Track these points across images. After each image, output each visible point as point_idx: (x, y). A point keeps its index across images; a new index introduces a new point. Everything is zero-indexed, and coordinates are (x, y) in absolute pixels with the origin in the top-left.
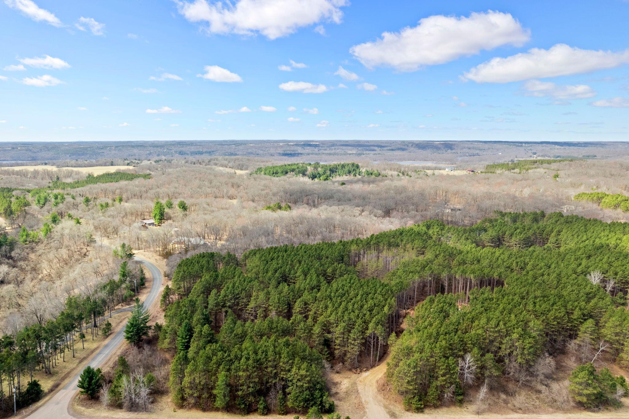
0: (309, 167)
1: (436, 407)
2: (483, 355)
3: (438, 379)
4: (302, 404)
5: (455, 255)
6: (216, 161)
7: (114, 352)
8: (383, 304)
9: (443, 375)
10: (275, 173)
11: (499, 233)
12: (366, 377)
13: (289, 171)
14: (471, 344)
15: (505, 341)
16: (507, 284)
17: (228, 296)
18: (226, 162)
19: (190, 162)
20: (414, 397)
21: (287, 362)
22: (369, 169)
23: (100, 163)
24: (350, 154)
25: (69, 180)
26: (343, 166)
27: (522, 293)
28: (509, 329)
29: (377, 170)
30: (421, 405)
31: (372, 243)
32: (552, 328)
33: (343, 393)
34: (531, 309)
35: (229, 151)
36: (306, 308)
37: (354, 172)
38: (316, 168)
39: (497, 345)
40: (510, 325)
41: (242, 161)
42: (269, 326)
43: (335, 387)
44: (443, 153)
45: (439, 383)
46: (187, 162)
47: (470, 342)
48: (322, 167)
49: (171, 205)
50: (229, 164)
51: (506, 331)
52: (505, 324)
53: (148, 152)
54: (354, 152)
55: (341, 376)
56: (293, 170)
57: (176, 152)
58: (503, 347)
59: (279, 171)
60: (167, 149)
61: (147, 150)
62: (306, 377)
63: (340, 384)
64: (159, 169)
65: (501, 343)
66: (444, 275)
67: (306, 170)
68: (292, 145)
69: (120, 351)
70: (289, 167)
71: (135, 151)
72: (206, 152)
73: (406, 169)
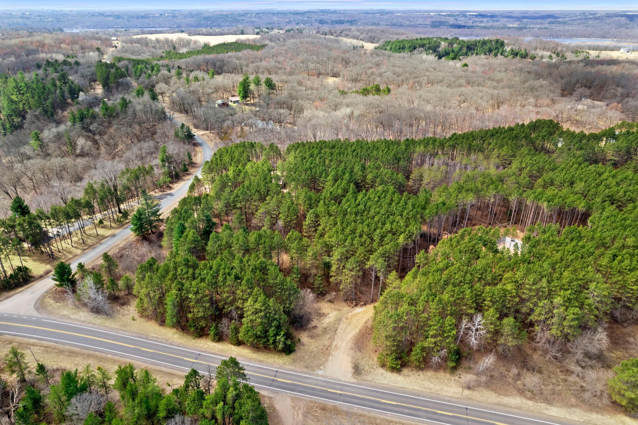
0: (443, 43)
1: (419, 368)
2: (500, 318)
3: (427, 339)
4: (251, 340)
5: (546, 170)
6: (348, 32)
7: (117, 244)
8: (402, 230)
9: (434, 336)
10: (401, 49)
11: (632, 144)
12: (358, 313)
13: (418, 46)
14: (491, 301)
15: (541, 304)
16: (591, 221)
17: (239, 197)
18: (358, 33)
19: (321, 32)
20: (391, 354)
21: (246, 290)
22: (516, 48)
23: (231, 31)
24: (509, 28)
25: (184, 50)
26: (484, 43)
27: (605, 239)
28: (553, 289)
29: (525, 50)
30: (397, 364)
31: (447, 145)
32: (628, 292)
33: (321, 329)
34: (604, 264)
35: (372, 21)
36: (317, 222)
37: (496, 51)
38: (451, 44)
39: (531, 306)
40: (556, 284)
41: (375, 32)
42: (256, 241)
43: (317, 319)
44: (633, 28)
45: (426, 345)
46: (318, 32)
47: (489, 299)
48: (459, 44)
49: (259, 82)
50: (361, 36)
51: (549, 290)
52: (549, 282)
53: (288, 20)
54: (516, 26)
55: (332, 306)
56: (423, 46)
57: (316, 20)
58: (538, 310)
59: (407, 46)
60: (308, 17)
61: (287, 18)
62: (261, 311)
63: (326, 316)
64: (281, 40)
65: (536, 305)
66: (513, 199)
67: (438, 46)
68: (444, 16)
69: (124, 243)
70: (419, 42)
71: (275, 19)
72: (347, 21)
73: (564, 49)
